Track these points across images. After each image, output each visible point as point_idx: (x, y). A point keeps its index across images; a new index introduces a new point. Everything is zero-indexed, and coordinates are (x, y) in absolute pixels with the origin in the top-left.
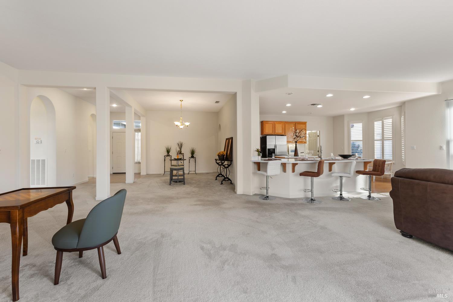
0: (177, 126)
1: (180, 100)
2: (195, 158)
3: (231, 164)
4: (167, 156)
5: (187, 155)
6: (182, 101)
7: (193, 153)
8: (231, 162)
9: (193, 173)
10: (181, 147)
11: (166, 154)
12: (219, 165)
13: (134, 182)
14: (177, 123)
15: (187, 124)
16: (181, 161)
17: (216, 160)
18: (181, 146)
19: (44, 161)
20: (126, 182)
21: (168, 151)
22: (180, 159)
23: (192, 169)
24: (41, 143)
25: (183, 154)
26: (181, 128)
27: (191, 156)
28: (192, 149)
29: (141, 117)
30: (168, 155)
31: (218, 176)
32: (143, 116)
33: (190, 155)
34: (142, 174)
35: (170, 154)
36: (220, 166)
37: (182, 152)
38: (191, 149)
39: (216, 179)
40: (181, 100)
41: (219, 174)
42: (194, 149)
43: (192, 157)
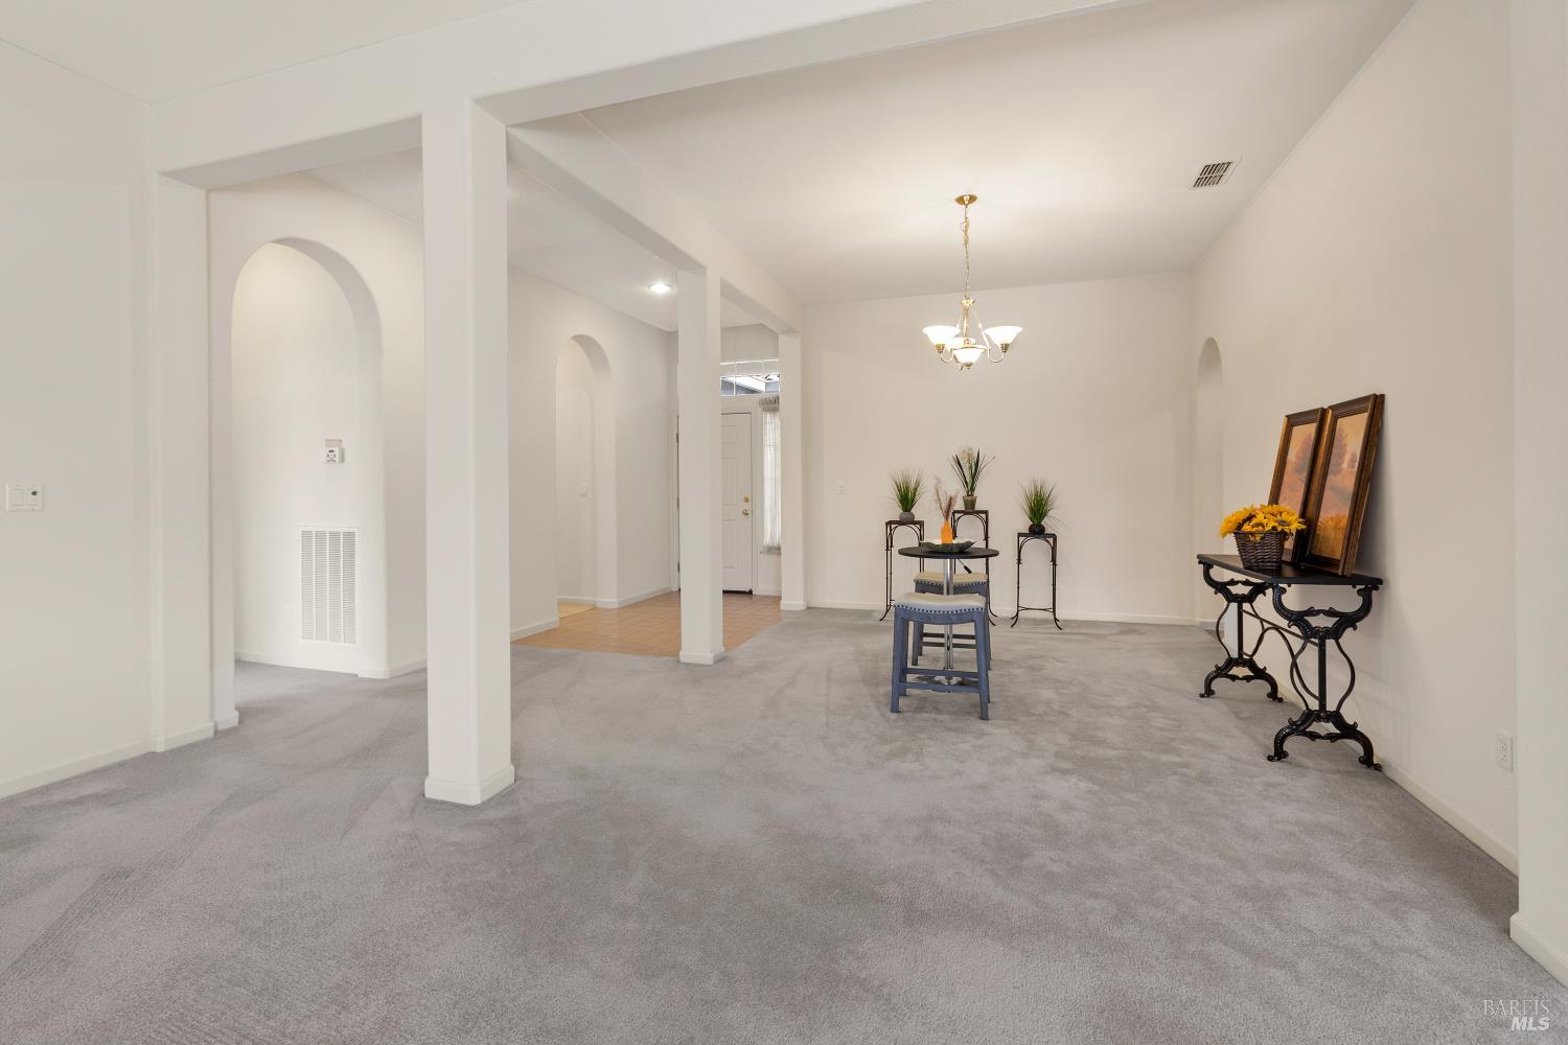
0: (940, 349)
1: (960, 200)
2: (1051, 540)
3: (1366, 609)
4: (901, 523)
5: (1010, 520)
6: (972, 199)
7: (1038, 508)
8: (1366, 595)
9: (1044, 622)
10: (974, 477)
11: (896, 512)
12: (1231, 598)
13: (720, 660)
14: (940, 334)
15: (1003, 334)
16: (967, 562)
17: (1207, 563)
18: (971, 471)
19: (350, 536)
20: (681, 653)
21: (907, 500)
22: (963, 551)
23: (1036, 596)
24: (342, 460)
25: (986, 512)
26: (969, 365)
27: (1031, 529)
28: (1036, 488)
29: (782, 338)
30: (907, 520)
31: (1222, 672)
32: (789, 331)
33: (1024, 524)
34: (785, 604)
35: (918, 512)
36: (1234, 606)
37: (978, 507)
38: (1030, 490)
39: (1209, 692)
40: (964, 192)
41: (1231, 663)
42: (1046, 491)
43: (1037, 531)
